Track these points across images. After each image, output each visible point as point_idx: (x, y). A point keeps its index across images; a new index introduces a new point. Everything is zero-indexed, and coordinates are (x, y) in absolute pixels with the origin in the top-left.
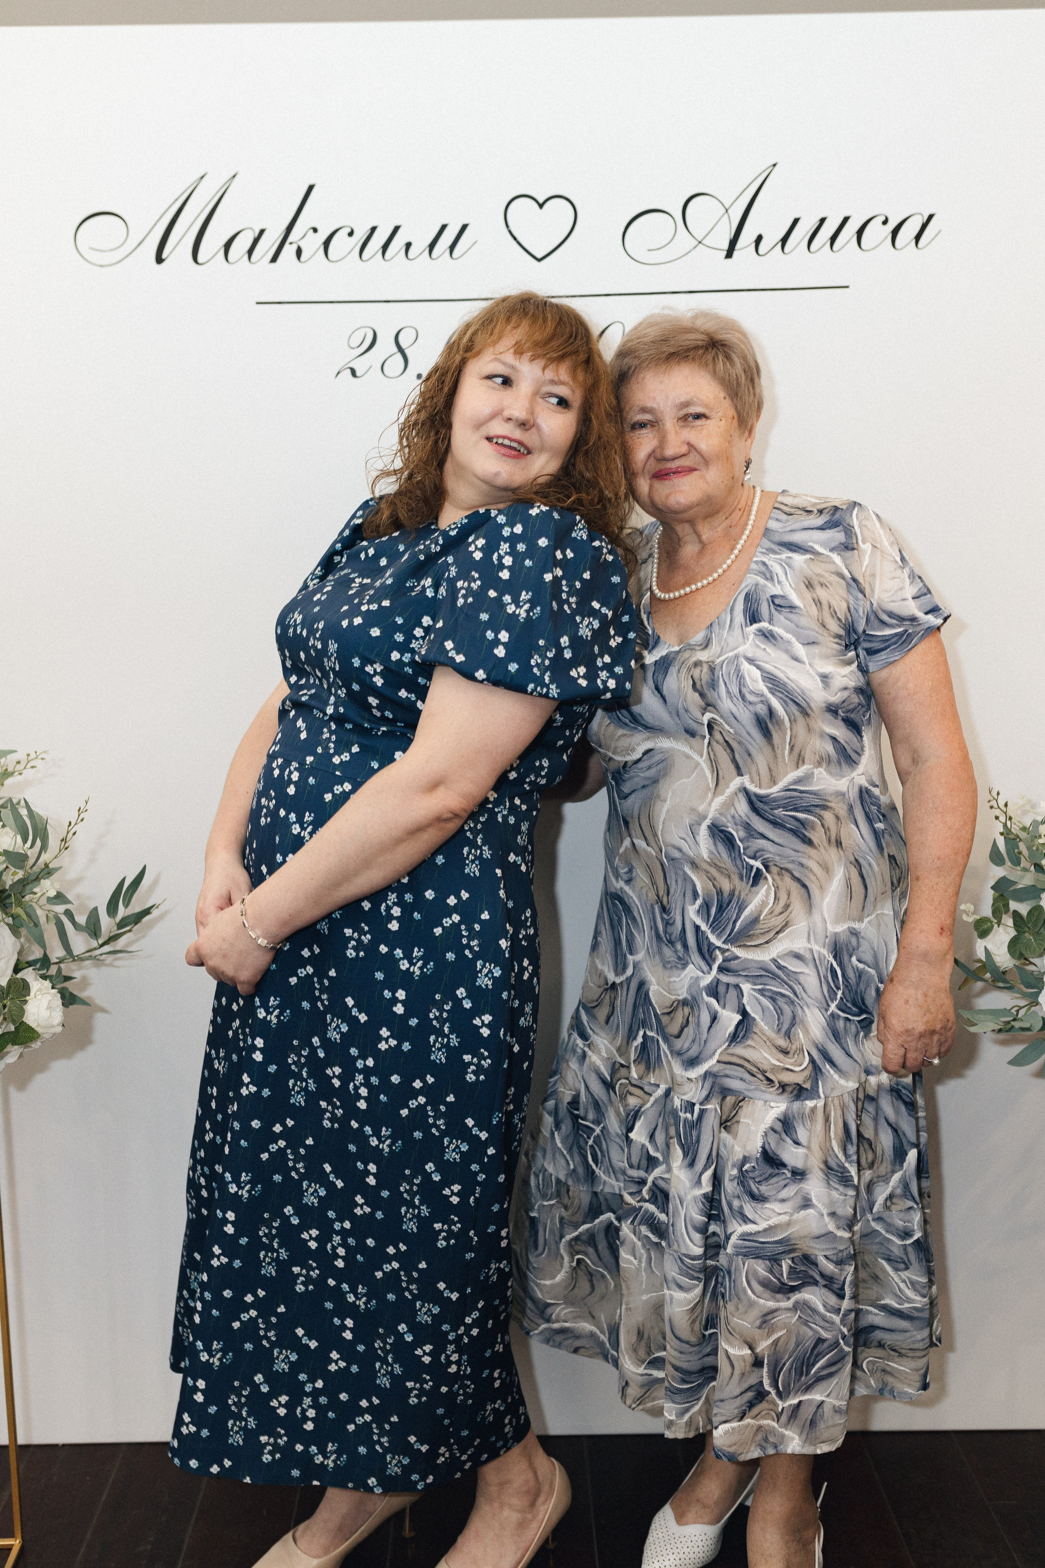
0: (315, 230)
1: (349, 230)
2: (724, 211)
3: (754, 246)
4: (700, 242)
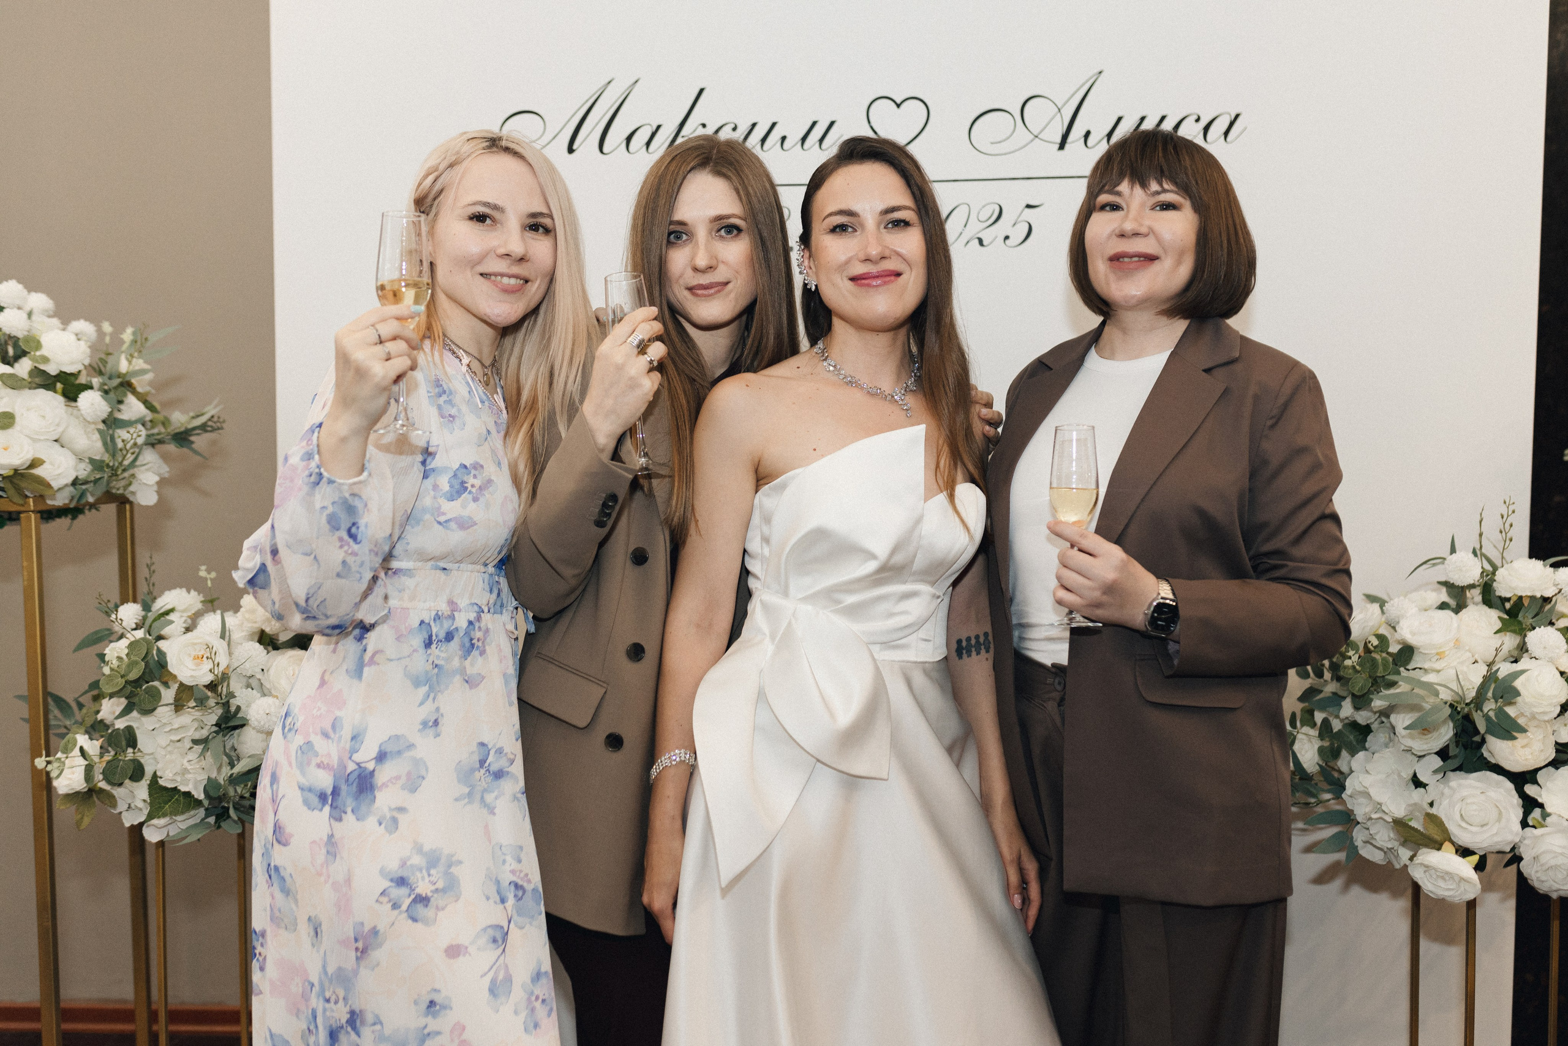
0: (704, 126)
1: (733, 126)
2: (1057, 110)
3: (1083, 140)
4: (1037, 137)
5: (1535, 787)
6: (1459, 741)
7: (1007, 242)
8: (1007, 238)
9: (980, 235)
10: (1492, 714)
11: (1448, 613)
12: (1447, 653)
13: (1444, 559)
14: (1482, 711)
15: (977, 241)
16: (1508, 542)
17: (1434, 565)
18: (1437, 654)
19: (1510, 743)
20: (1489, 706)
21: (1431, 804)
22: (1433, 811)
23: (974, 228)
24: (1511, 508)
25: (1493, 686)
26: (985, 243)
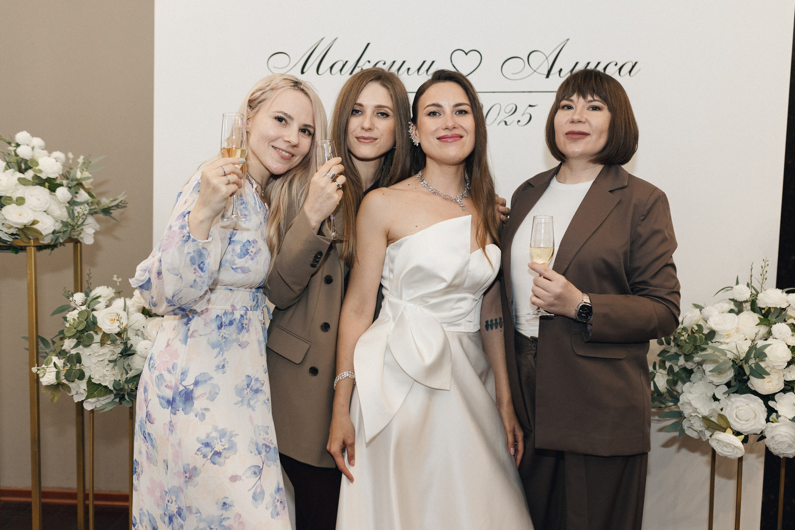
0: (369, 62)
1: (384, 62)
2: (546, 58)
3: (558, 74)
4: (535, 71)
5: (774, 402)
6: (736, 379)
7: (519, 123)
8: (519, 121)
9: (506, 120)
10: (753, 366)
11: (733, 315)
12: (732, 335)
13: (733, 288)
14: (748, 364)
15: (504, 123)
16: (764, 280)
17: (727, 290)
18: (727, 335)
19: (761, 380)
20: (752, 362)
21: (722, 410)
22: (722, 413)
23: (503, 116)
24: (767, 263)
25: (754, 352)
26: (508, 124)
